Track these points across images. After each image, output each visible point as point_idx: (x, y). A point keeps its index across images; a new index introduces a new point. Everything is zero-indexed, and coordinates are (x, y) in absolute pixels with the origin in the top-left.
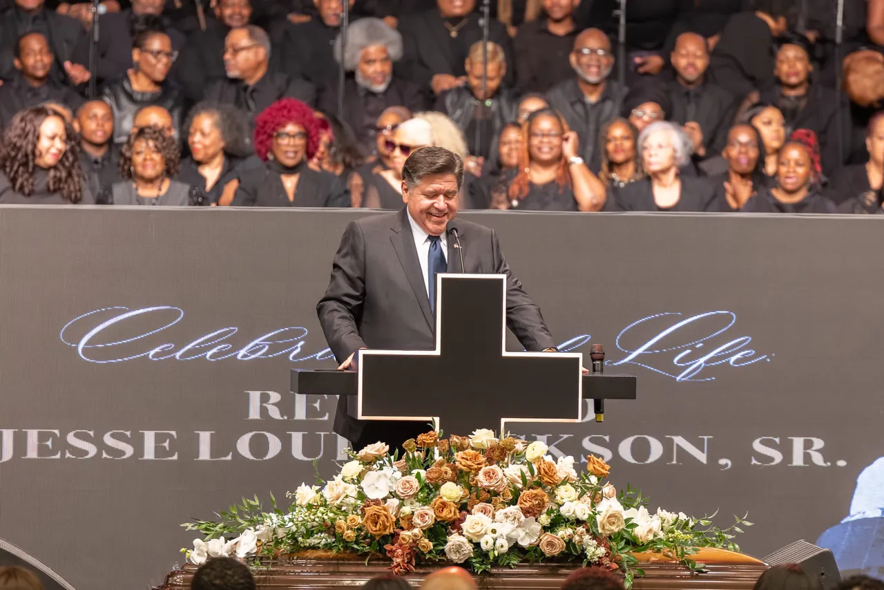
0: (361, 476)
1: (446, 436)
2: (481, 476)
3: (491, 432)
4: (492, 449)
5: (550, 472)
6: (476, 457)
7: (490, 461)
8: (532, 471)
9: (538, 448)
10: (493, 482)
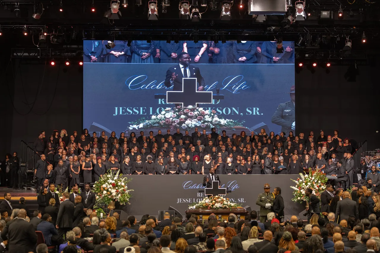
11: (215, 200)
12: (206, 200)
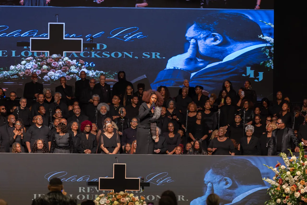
0: (99, 200)
1: (115, 192)
2: (121, 200)
3: (123, 192)
4: (124, 195)
5: (134, 199)
6: (120, 196)
7: (123, 197)
8: (131, 199)
9: (132, 195)
10: (124, 201)
11: (118, 200)
12: (102, 200)
